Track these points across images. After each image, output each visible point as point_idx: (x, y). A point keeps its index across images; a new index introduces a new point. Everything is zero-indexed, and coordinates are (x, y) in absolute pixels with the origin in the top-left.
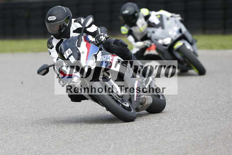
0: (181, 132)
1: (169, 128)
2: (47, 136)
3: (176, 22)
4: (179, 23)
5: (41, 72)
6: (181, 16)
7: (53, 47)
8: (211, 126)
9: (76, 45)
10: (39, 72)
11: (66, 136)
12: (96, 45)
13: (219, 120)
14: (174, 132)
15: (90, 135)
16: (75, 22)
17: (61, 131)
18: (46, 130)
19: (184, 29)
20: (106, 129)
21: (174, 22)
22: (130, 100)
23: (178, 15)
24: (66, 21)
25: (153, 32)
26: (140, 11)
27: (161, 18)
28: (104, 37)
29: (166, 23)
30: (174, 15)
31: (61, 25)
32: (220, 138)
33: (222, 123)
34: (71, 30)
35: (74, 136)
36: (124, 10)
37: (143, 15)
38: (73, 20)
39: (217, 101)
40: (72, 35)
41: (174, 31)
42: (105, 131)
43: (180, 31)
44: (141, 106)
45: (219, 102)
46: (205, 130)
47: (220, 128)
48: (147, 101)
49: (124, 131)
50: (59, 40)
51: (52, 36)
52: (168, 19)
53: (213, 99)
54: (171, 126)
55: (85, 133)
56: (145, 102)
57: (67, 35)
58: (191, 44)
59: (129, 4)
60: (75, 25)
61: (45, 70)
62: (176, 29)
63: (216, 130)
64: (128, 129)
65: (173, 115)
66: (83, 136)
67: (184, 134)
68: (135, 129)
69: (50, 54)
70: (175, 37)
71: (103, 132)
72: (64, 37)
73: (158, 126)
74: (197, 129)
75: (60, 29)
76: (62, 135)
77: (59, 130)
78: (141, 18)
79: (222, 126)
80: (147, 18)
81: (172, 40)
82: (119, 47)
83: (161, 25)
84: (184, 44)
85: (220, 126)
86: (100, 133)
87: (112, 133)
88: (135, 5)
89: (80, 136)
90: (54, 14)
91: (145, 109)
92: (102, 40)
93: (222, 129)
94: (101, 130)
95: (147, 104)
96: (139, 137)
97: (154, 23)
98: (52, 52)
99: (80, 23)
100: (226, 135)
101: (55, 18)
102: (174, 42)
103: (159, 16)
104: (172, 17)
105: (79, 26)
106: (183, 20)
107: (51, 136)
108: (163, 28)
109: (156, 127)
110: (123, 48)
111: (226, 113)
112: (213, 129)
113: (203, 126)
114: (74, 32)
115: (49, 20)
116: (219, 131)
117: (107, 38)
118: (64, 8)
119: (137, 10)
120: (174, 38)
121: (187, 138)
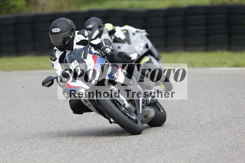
0: (162, 153)
1: (149, 150)
2: (21, 158)
3: (142, 37)
4: (146, 38)
5: (46, 84)
6: (147, 31)
7: (56, 59)
8: (193, 148)
9: (82, 57)
10: (44, 84)
11: (41, 158)
12: (102, 57)
13: (202, 141)
14: (154, 154)
15: (66, 158)
16: (78, 34)
17: (35, 153)
18: (19, 153)
19: (150, 45)
20: (82, 151)
21: (140, 37)
22: (136, 113)
23: (144, 30)
24: (70, 33)
25: (119, 48)
26: (104, 26)
27: (127, 33)
28: (109, 49)
29: (133, 38)
30: (139, 30)
31: (65, 37)
32: (203, 159)
33: (205, 144)
34: (75, 43)
35: (49, 159)
36: (88, 24)
37: (107, 30)
38: (77, 32)
39: (200, 121)
40: (76, 47)
41: (141, 46)
42: (82, 153)
43: (147, 46)
44: (145, 119)
45: (202, 123)
46: (187, 152)
47: (203, 149)
48: (150, 113)
49: (102, 153)
50: (62, 53)
51: (55, 48)
52: (134, 34)
53: (195, 119)
54: (151, 148)
55: (60, 155)
56: (149, 115)
57: (70, 47)
58: (157, 59)
59: (94, 18)
60: (78, 38)
61: (50, 82)
62: (143, 44)
63: (199, 151)
64: (105, 151)
65: (153, 135)
66: (58, 158)
67: (165, 155)
68: (114, 151)
69: (53, 66)
70: (142, 52)
71: (79, 154)
72: (68, 49)
73: (137, 147)
74: (179, 151)
75: (64, 41)
76: (36, 157)
77: (32, 152)
78: (105, 33)
79: (205, 147)
80: (112, 33)
81: (138, 55)
82: (124, 60)
83: (127, 40)
84: (150, 60)
85: (203, 148)
86: (76, 155)
87: (89, 155)
88: (99, 20)
89: (55, 158)
90: (58, 26)
91: (148, 122)
92: (108, 52)
93: (205, 150)
94: (78, 152)
95: (150, 117)
96: (118, 160)
97: (120, 39)
98: (55, 64)
99: (84, 35)
100: (209, 157)
101: (59, 30)
102: (141, 58)
103: (125, 31)
104: (137, 32)
105: (82, 38)
106: (149, 35)
107: (25, 159)
108: (129, 43)
109: (135, 148)
110: (127, 60)
111: (209, 133)
112: (196, 151)
113: (185, 147)
114: (77, 44)
115: (53, 32)
116: (202, 152)
117: (112, 51)
118: (67, 20)
119: (101, 25)
120: (141, 54)
121: (168, 160)
